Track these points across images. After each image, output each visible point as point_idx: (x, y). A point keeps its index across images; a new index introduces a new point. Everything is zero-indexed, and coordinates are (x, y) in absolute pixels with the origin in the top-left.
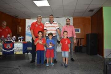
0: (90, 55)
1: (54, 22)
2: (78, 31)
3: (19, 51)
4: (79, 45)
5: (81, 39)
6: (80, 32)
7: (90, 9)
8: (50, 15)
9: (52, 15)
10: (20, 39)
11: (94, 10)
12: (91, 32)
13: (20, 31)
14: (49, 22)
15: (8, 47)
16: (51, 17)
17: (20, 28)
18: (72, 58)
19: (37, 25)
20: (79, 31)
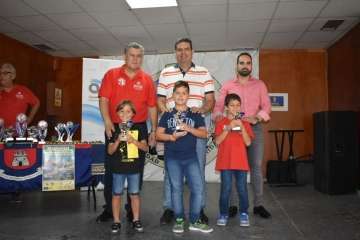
0: (331, 194)
1: (193, 65)
2: (280, 101)
3: (62, 179)
4: (285, 155)
5: (291, 133)
6: (285, 108)
7: (326, 20)
8: (181, 41)
9: (187, 40)
10: (63, 131)
11: (341, 22)
12: (330, 107)
13: (58, 102)
14: (177, 67)
15: (20, 164)
16: (184, 45)
17: (59, 92)
18: (261, 204)
19: (122, 82)
20: (282, 104)
